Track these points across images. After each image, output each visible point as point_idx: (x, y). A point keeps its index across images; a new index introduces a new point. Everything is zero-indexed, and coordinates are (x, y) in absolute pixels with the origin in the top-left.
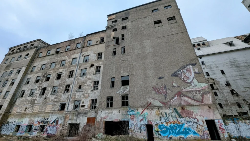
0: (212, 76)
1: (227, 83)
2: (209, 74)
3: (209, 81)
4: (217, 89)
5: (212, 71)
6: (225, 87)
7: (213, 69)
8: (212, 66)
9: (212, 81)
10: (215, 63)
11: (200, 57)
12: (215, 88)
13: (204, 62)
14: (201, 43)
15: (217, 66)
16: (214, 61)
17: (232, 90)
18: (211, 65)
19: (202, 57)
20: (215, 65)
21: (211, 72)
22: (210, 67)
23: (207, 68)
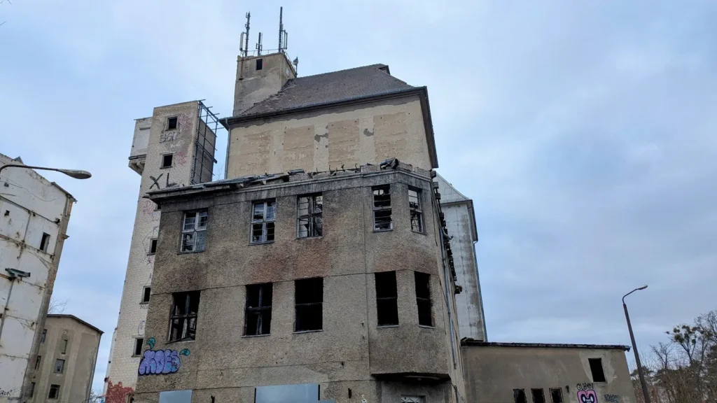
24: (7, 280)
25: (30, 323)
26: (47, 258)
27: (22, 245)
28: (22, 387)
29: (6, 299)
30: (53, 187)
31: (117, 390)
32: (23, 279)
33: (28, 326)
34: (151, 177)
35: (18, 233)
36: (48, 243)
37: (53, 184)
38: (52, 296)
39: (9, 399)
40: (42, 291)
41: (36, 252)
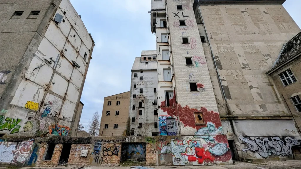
0: (144, 94)
1: (155, 102)
2: (143, 91)
3: (140, 98)
4: (144, 108)
5: (147, 88)
6: (151, 106)
7: (148, 86)
8: (148, 83)
9: (143, 99)
10: (152, 80)
11: (141, 71)
12: (143, 106)
13: (143, 78)
14: (152, 57)
15: (153, 83)
16: (152, 77)
17: (156, 109)
18: (148, 81)
19: (143, 72)
20: (151, 82)
21: (145, 89)
22: (146, 83)
23: (143, 84)
24: (72, 66)
25: (78, 89)
26: (85, 63)
27: (78, 53)
28: (73, 117)
29: (71, 74)
30: (89, 36)
31: (186, 110)
32: (78, 68)
33: (77, 90)
34: (173, 13)
35: (77, 47)
36: (86, 57)
37: (90, 35)
38: (86, 80)
39: (68, 121)
40: (83, 77)
41: (82, 59)
